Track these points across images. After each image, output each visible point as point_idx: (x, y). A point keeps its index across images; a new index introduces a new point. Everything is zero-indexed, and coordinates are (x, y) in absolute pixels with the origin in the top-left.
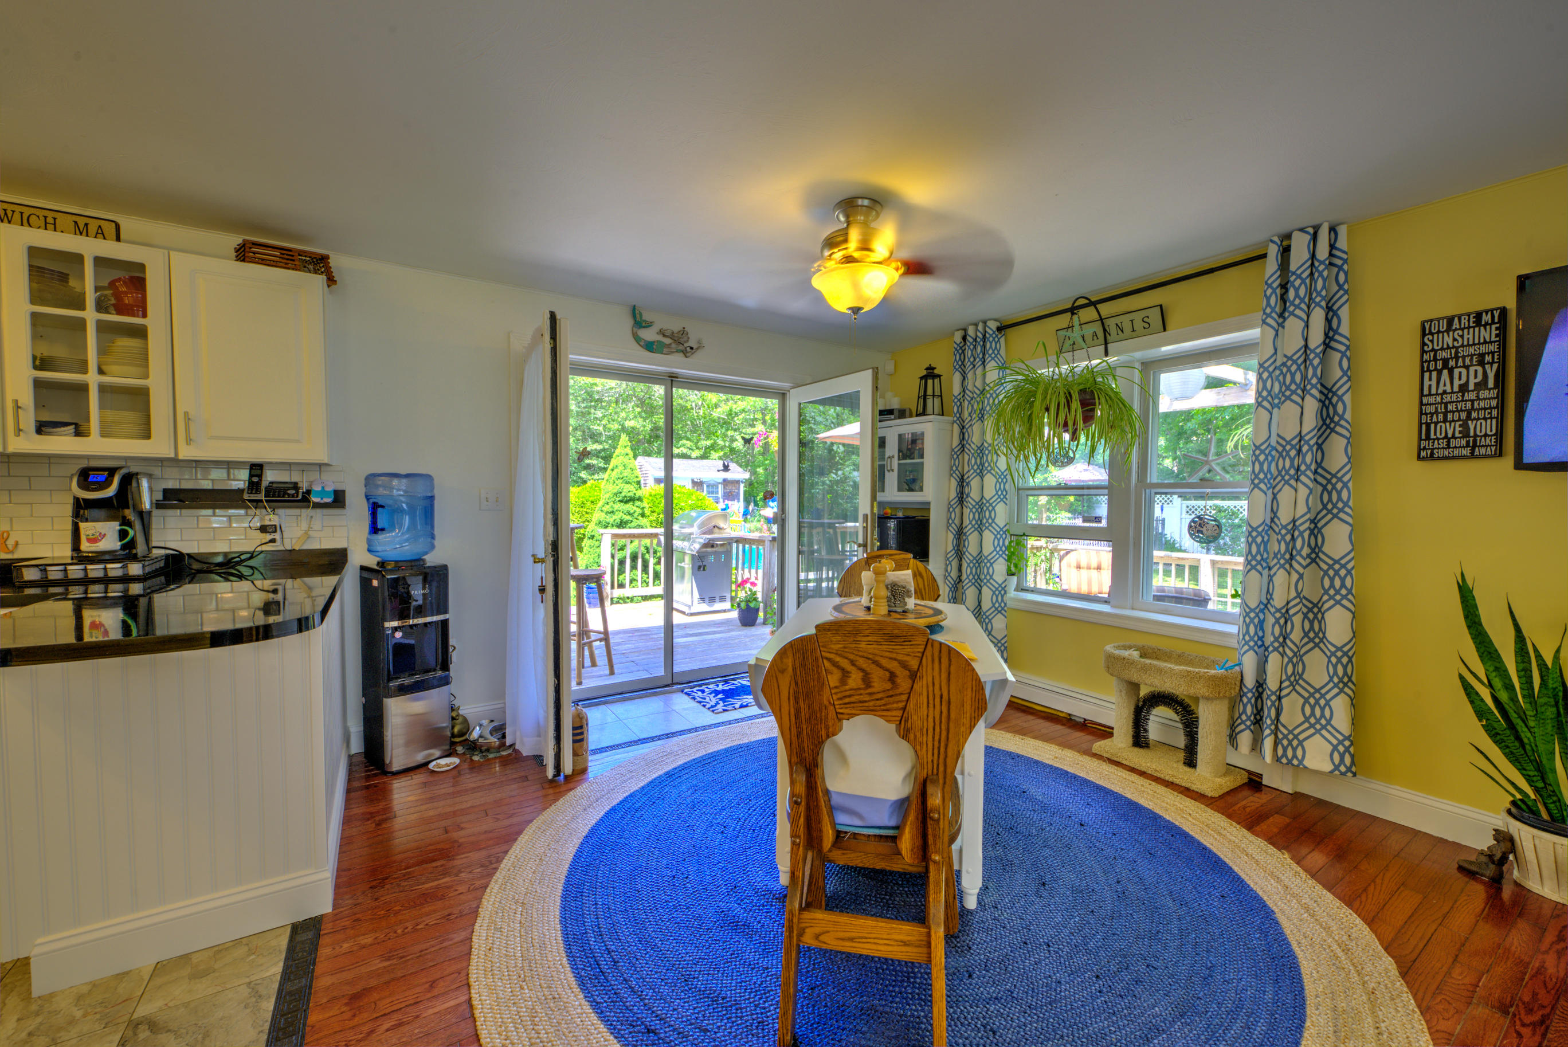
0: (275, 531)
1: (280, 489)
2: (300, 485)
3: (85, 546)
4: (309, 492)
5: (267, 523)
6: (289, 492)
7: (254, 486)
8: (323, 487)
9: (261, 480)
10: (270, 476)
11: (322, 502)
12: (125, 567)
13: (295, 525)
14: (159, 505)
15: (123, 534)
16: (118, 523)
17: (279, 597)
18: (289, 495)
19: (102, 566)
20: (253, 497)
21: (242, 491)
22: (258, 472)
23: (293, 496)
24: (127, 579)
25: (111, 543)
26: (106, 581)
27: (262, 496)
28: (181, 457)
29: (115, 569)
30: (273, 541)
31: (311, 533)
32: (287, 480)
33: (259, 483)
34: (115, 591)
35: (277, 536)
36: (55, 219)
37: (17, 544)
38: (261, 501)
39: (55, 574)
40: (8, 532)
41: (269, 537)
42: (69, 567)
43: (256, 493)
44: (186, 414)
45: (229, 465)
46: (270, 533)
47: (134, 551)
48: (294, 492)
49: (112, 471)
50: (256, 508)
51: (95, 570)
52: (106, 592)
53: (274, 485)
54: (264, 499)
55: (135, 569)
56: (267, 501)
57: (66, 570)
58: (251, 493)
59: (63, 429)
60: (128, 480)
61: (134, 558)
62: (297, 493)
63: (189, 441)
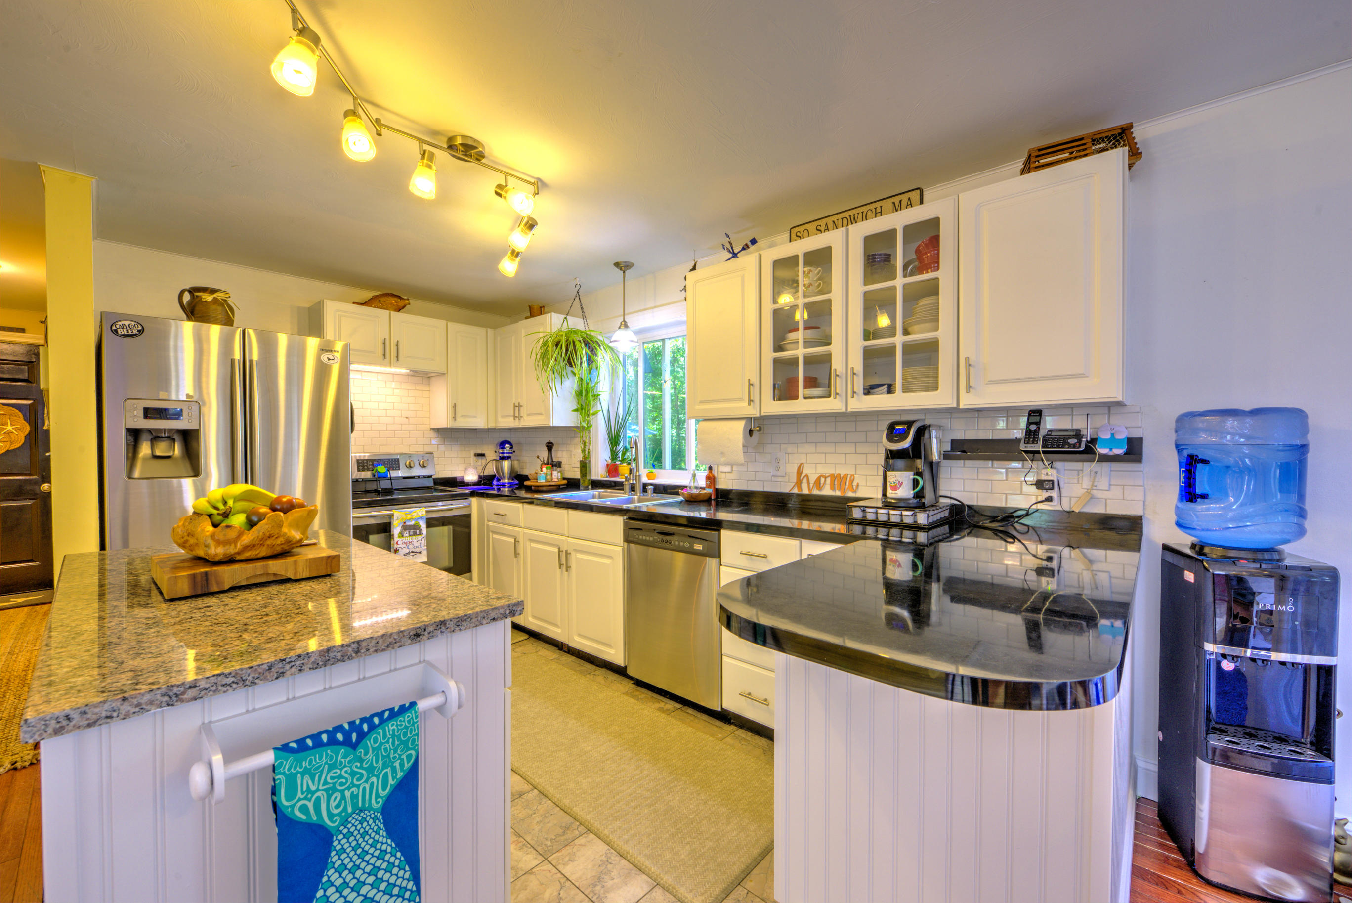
0: (1052, 488)
1: (1059, 438)
2: (1083, 432)
3: (890, 493)
4: (1093, 441)
5: (1044, 478)
6: (1070, 441)
7: (1031, 435)
8: (1113, 435)
9: (1039, 428)
10: (1049, 423)
11: (1111, 453)
12: (914, 515)
13: (1076, 481)
14: (946, 456)
15: (915, 483)
16: (912, 473)
17: (1054, 564)
18: (1070, 445)
19: (898, 512)
20: (1031, 447)
21: (1017, 441)
22: (1037, 419)
23: (1074, 447)
24: (915, 528)
25: (905, 492)
26: (902, 526)
27: (1039, 447)
28: (961, 406)
29: (907, 516)
30: (1049, 499)
31: (1095, 492)
32: (1069, 427)
33: (1036, 432)
34: (907, 537)
35: (1054, 494)
36: (881, 207)
37: (858, 485)
38: (1038, 452)
39: (870, 516)
40: (853, 475)
41: (1045, 494)
42: (880, 511)
43: (1033, 443)
44: (967, 359)
45: (1008, 412)
46: (1047, 489)
47: (923, 500)
48: (1076, 441)
49: (910, 424)
50: (1032, 460)
51: (895, 515)
52: (901, 537)
53: (1053, 434)
54: (1041, 449)
55: (922, 518)
56: (1044, 452)
57: (876, 513)
58: (1028, 443)
59: (880, 389)
60: (922, 431)
61: (922, 507)
62: (1080, 442)
63: (969, 388)
